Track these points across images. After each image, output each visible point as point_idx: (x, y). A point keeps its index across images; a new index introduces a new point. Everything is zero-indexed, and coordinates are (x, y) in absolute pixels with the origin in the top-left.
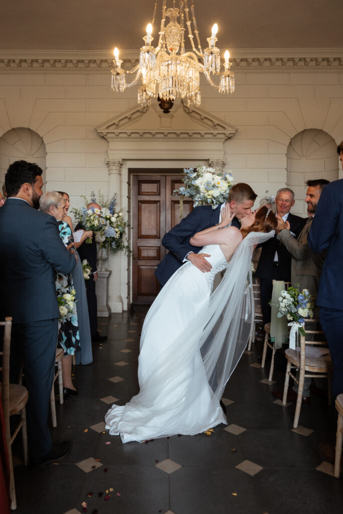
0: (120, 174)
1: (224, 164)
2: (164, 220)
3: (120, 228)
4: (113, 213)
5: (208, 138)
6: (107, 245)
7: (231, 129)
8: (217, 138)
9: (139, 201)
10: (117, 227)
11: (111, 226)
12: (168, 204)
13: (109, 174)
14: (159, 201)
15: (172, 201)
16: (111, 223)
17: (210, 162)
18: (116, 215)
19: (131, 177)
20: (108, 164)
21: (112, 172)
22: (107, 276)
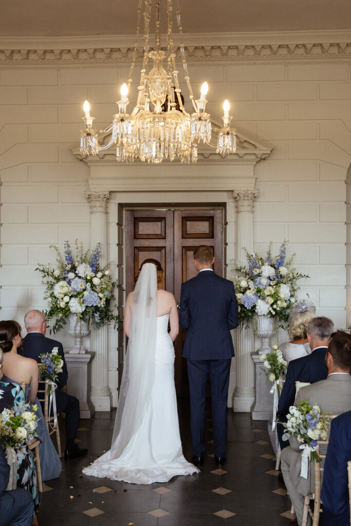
0: (107, 213)
1: (255, 198)
2: (172, 274)
3: (106, 293)
4: (96, 272)
5: (232, 160)
6: (87, 317)
7: (263, 148)
8: (244, 161)
9: (135, 247)
10: (102, 292)
11: (93, 290)
12: (178, 251)
13: (91, 213)
14: (165, 247)
15: (183, 247)
16: (93, 286)
17: (235, 194)
18: (100, 274)
19: (124, 212)
20: (89, 197)
21: (95, 209)
22: (88, 360)
